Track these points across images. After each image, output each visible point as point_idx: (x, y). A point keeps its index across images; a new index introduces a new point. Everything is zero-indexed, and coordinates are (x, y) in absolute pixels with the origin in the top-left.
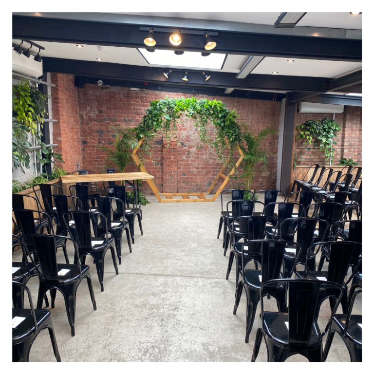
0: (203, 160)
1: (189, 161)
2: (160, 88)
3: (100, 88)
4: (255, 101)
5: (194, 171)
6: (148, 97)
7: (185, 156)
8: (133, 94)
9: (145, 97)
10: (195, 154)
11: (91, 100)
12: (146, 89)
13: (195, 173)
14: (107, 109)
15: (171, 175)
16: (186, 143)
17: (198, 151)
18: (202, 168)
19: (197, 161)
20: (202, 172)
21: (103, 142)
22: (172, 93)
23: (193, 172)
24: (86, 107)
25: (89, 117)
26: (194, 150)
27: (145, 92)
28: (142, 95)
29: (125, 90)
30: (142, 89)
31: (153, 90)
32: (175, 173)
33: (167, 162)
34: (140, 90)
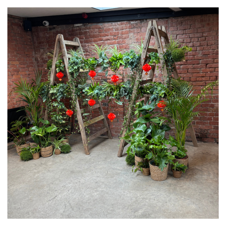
3: (49, 29)
6: (92, 32)
8: (77, 30)
9: (89, 32)
11: (43, 43)
12: (89, 23)
24: (40, 50)
25: (42, 59)
27: (88, 26)
28: (85, 30)
29: (70, 27)
30: (84, 23)
31: (95, 23)
32: (121, 114)
33: (112, 103)
34: (83, 25)
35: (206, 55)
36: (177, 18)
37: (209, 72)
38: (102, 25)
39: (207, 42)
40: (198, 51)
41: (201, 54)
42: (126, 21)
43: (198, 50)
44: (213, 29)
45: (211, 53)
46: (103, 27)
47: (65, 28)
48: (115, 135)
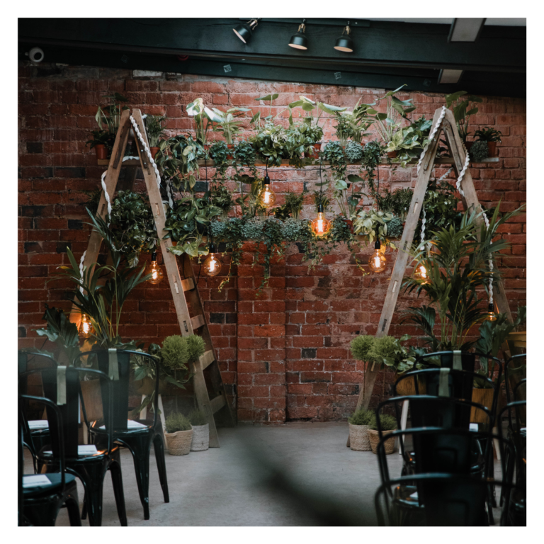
1: (325, 308)
2: (227, 69)
3: (36, 71)
5: (342, 340)
7: (312, 289)
8: (140, 88)
9: (180, 98)
10: (347, 284)
12: (184, 73)
13: (347, 347)
14: (56, 138)
15: (263, 355)
18: (370, 330)
19: (352, 306)
21: (40, 243)
23: (339, 344)
26: (344, 268)
27: (181, 82)
28: (170, 91)
29: (116, 77)
30: (169, 72)
31: (205, 77)
32: (278, 346)
33: (251, 311)
34: (164, 76)
35: (501, 190)
36: (432, 94)
37: (509, 234)
38: (225, 85)
39: (503, 161)
40: (482, 180)
41: (491, 188)
42: (298, 84)
43: (482, 176)
44: (515, 132)
45: (512, 188)
46: (228, 89)
47: (98, 77)
48: (254, 413)
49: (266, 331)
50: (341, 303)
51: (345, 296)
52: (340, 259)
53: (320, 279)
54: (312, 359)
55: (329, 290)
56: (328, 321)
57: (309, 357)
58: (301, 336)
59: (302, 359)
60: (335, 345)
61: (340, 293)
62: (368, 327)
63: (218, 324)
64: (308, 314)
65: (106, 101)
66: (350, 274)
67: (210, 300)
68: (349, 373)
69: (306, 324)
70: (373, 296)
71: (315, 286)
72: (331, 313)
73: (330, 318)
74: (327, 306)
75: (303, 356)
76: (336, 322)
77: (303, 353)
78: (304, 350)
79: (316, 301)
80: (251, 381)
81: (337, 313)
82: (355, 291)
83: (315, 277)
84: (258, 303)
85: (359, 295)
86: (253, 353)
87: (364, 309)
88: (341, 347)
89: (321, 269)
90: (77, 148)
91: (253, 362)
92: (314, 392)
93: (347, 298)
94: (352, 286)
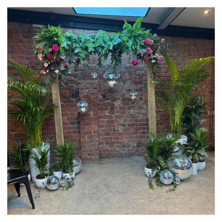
0: (131, 115)
1: (113, 118)
2: (72, 24)
4: (192, 40)
5: (119, 129)
7: (107, 111)
8: (36, 32)
10: (120, 109)
13: (121, 131)
15: (90, 137)
16: (108, 94)
17: (124, 104)
18: (129, 125)
19: (122, 117)
20: (129, 130)
22: (89, 31)
23: (118, 130)
26: (119, 103)
29: (25, 27)
32: (96, 133)
33: (85, 121)
34: (46, 27)
47: (17, 27)
48: (87, 158)
49: (91, 128)
50: (118, 116)
51: (120, 113)
52: (118, 100)
53: (111, 107)
54: (108, 136)
55: (114, 111)
56: (114, 122)
57: (107, 136)
58: (104, 128)
59: (105, 137)
60: (117, 131)
61: (118, 112)
62: (128, 124)
63: (73, 125)
64: (106, 120)
65: (22, 38)
66: (122, 105)
67: (69, 117)
68: (122, 140)
69: (106, 124)
70: (130, 113)
71: (109, 110)
72: (115, 120)
73: (114, 121)
74: (114, 117)
75: (105, 135)
76: (117, 123)
77: (105, 134)
78: (105, 133)
79: (109, 115)
80: (86, 147)
81: (117, 119)
82: (123, 111)
83: (109, 107)
84: (88, 118)
85: (125, 112)
86: (86, 136)
87: (127, 118)
88: (119, 132)
89: (111, 104)
90: (11, 57)
91: (87, 140)
92: (109, 148)
93: (121, 114)
94: (122, 109)
